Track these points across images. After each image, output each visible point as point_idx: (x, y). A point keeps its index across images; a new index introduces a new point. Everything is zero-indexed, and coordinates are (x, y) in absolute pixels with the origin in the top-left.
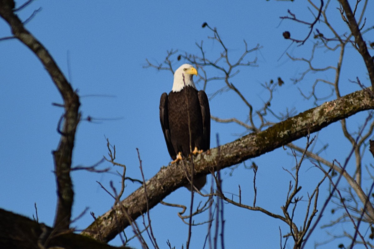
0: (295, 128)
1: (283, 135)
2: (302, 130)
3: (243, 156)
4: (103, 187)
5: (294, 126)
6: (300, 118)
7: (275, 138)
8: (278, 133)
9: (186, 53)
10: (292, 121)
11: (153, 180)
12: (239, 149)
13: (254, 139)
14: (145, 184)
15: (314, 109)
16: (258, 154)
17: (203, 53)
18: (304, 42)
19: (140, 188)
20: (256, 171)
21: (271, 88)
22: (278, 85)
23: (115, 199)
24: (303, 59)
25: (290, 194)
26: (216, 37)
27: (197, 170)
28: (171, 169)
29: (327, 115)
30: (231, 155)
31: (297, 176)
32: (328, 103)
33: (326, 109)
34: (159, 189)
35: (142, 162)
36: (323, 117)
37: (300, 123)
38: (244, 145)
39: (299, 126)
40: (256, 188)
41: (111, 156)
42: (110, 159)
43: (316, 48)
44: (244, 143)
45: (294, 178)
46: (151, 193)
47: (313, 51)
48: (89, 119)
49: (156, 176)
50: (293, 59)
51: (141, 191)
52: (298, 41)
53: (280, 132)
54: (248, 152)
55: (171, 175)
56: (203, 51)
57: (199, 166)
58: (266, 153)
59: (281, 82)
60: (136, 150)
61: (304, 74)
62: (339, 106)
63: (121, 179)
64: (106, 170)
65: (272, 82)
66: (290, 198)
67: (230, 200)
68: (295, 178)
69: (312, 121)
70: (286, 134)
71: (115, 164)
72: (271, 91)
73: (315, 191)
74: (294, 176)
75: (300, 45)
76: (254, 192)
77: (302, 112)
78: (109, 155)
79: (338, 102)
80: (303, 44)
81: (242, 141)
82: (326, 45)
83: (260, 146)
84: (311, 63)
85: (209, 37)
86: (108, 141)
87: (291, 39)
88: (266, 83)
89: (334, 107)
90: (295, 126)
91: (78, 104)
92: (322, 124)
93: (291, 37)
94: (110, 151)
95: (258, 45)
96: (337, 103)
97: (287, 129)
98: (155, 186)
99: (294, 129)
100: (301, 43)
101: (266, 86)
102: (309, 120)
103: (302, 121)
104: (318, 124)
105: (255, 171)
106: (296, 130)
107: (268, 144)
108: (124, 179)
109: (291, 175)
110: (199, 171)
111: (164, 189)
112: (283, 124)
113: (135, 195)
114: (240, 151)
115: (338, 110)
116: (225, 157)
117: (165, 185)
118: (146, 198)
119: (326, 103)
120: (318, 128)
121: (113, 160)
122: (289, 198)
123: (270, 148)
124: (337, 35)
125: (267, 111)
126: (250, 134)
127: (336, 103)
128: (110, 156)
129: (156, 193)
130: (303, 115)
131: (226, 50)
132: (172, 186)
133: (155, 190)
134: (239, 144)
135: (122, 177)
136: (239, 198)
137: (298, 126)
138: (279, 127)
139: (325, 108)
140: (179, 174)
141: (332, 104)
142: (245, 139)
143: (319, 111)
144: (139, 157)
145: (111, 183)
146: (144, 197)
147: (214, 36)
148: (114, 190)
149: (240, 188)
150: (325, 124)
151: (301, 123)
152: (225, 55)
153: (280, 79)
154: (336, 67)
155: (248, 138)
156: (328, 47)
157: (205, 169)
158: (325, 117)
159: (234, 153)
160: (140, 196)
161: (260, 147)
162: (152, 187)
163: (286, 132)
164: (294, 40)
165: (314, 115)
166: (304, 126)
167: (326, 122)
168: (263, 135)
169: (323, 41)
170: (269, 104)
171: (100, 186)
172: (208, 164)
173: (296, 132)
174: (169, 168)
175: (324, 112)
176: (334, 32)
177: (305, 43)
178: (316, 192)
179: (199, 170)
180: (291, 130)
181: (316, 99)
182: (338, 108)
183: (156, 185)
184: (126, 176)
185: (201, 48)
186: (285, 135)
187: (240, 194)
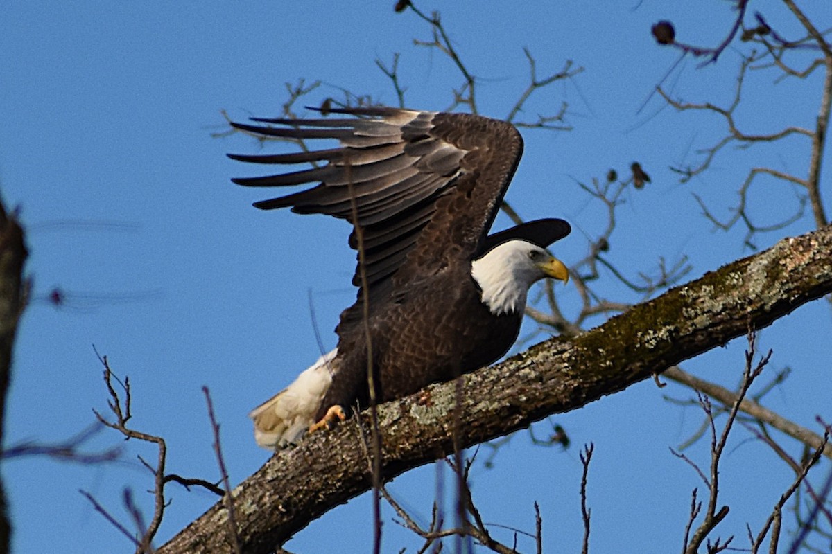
0: (690, 318)
1: (653, 342)
2: (712, 325)
3: (531, 407)
4: (98, 508)
5: (687, 311)
6: (707, 289)
7: (628, 350)
8: (639, 334)
9: (347, 93)
10: (683, 296)
11: (252, 483)
12: (519, 385)
13: (566, 355)
14: (230, 495)
15: (750, 259)
16: (576, 399)
17: (400, 93)
18: (717, 54)
19: (214, 510)
20: (589, 460)
21: (609, 196)
22: (631, 186)
23: (137, 543)
24: (709, 106)
25: (694, 532)
26: (437, 43)
27: (388, 452)
28: (308, 449)
29: (791, 280)
30: (495, 405)
31: (716, 474)
32: (791, 241)
33: (788, 260)
34: (271, 514)
35: (221, 430)
36: (777, 285)
37: (708, 304)
38: (533, 375)
39: (703, 313)
40: (587, 513)
41: (117, 409)
42: (114, 419)
43: (747, 69)
44: (533, 366)
45: (706, 481)
46: (247, 523)
47: (740, 80)
48: (56, 297)
49: (264, 472)
50: (677, 106)
51: (216, 517)
52: (698, 53)
53: (645, 333)
54: (547, 395)
55: (310, 469)
56: (401, 86)
57: (397, 440)
58: (603, 397)
59: (640, 177)
60: (203, 395)
61: (713, 151)
62: (826, 251)
63: (152, 482)
64: (112, 456)
65: (613, 176)
66: (692, 542)
67: (507, 549)
68: (710, 481)
69: (745, 297)
70: (665, 337)
71: (130, 434)
72: (612, 205)
73: (772, 519)
74: (704, 474)
75: (706, 64)
76: (583, 523)
77: (714, 270)
78: (111, 405)
79: (823, 239)
80: (715, 59)
81: (529, 362)
82: (777, 59)
83: (584, 374)
84: (735, 115)
85: (416, 43)
86: (105, 363)
87: (677, 45)
88: (595, 181)
89: (811, 255)
90: (692, 312)
91: (22, 253)
92: (774, 306)
93: (677, 39)
94: (113, 394)
95: (570, 63)
96: (820, 240)
97: (665, 325)
98: (259, 502)
99: (689, 323)
100: (710, 57)
101: (592, 187)
102: (736, 293)
103: (713, 297)
104: (763, 306)
105: (586, 460)
106: (693, 324)
107: (608, 368)
108: (163, 480)
109: (695, 471)
110: (396, 456)
111: (288, 513)
112: (655, 307)
113: (197, 529)
114: (522, 391)
115: (824, 262)
116: (475, 410)
117: (290, 498)
118: (233, 539)
119: (787, 239)
120: (763, 318)
121: (123, 422)
122: (688, 543)
123: (615, 382)
124: (813, 32)
125: (600, 266)
126: (553, 340)
127: (816, 240)
128: (114, 410)
129: (263, 523)
130: (715, 279)
131: (471, 81)
132: (312, 501)
133: (261, 515)
134: (518, 369)
135: (156, 474)
136: (535, 541)
137: (699, 312)
138: (643, 318)
139: (785, 258)
140: (333, 463)
141: (805, 244)
142: (537, 354)
143: (766, 266)
144: (211, 414)
145: (127, 496)
146: (227, 537)
147: (431, 40)
148: (137, 516)
149: (538, 511)
150: (784, 308)
151: (710, 303)
152: (466, 95)
153: (636, 167)
154: (813, 129)
155: (545, 353)
156: (785, 68)
157: (412, 449)
158: (783, 284)
159: (503, 399)
160: (212, 534)
161: (585, 379)
162: (248, 507)
163: (663, 333)
164: (686, 49)
165: (750, 278)
166: (720, 313)
167: (788, 298)
168: (593, 341)
169: (770, 48)
170: (604, 246)
171: (92, 506)
172: (423, 433)
173: (696, 331)
174: (302, 445)
175: (780, 268)
176: (804, 20)
177: (720, 58)
178: (774, 522)
179: (394, 451)
180: (679, 325)
181: (752, 229)
182: (823, 257)
183: (262, 497)
184: (166, 473)
185: (393, 77)
186: (660, 341)
187: (540, 529)
